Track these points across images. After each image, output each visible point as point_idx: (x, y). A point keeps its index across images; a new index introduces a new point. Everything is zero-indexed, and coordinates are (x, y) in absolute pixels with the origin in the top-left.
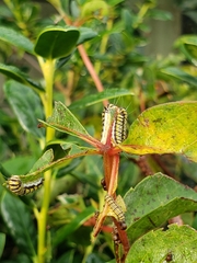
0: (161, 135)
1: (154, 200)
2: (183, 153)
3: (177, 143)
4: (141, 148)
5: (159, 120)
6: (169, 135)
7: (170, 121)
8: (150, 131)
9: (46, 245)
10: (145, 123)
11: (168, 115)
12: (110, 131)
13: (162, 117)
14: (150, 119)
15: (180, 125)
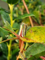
0: (36, 36)
1: (37, 50)
2: (43, 43)
3: (41, 39)
4: (29, 40)
5: (35, 31)
6: (38, 36)
7: (39, 32)
8: (33, 34)
9: (10, 54)
10: (31, 32)
11: (38, 30)
12: (22, 31)
13: (37, 30)
14: (33, 30)
15: (42, 34)
